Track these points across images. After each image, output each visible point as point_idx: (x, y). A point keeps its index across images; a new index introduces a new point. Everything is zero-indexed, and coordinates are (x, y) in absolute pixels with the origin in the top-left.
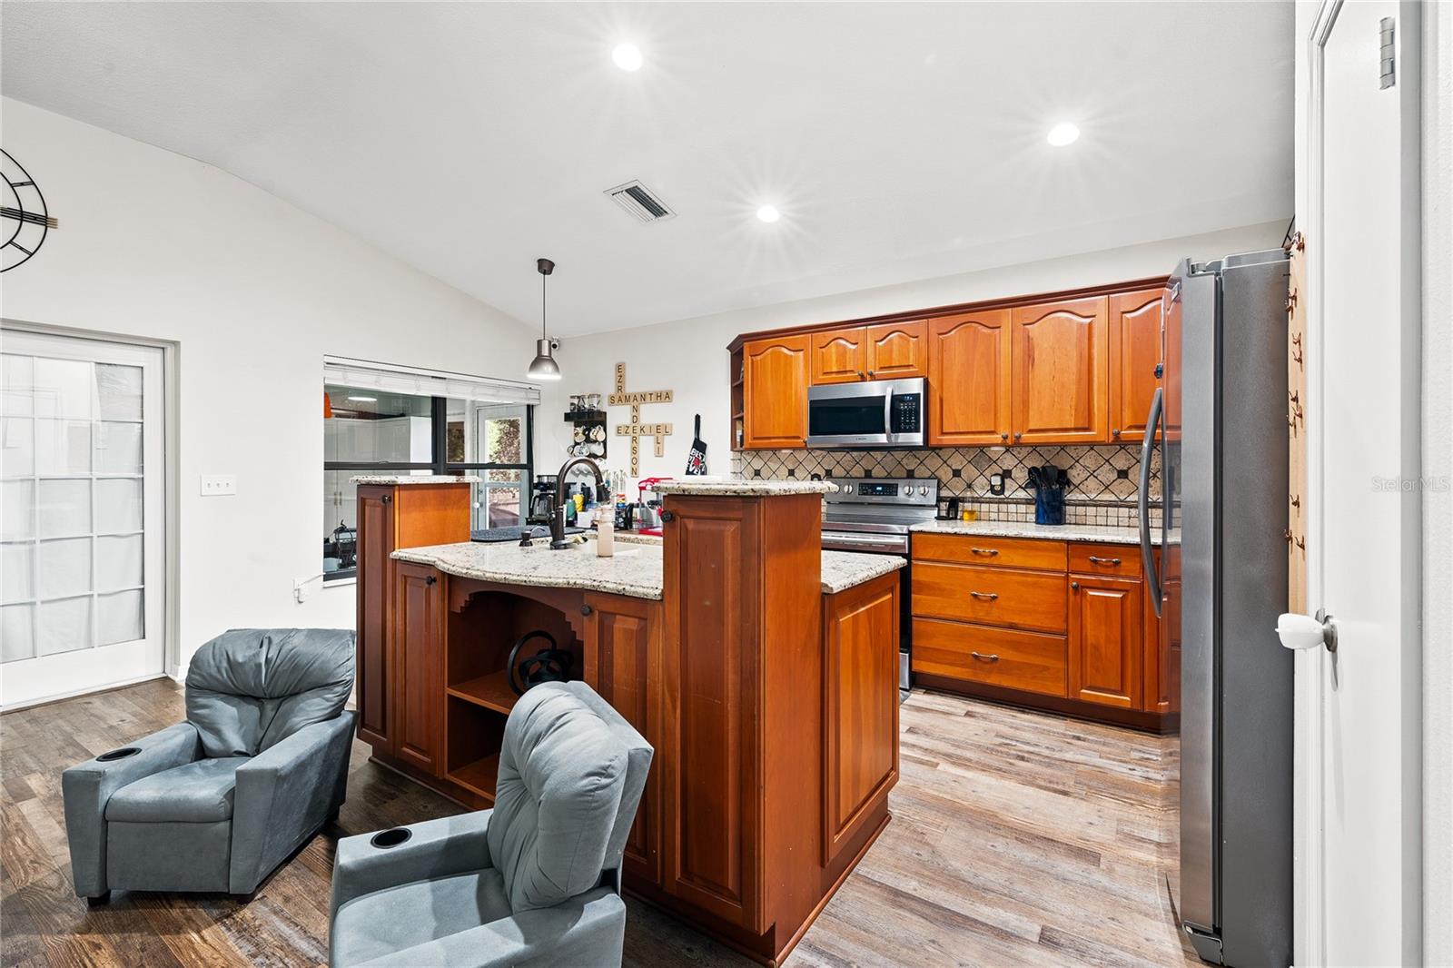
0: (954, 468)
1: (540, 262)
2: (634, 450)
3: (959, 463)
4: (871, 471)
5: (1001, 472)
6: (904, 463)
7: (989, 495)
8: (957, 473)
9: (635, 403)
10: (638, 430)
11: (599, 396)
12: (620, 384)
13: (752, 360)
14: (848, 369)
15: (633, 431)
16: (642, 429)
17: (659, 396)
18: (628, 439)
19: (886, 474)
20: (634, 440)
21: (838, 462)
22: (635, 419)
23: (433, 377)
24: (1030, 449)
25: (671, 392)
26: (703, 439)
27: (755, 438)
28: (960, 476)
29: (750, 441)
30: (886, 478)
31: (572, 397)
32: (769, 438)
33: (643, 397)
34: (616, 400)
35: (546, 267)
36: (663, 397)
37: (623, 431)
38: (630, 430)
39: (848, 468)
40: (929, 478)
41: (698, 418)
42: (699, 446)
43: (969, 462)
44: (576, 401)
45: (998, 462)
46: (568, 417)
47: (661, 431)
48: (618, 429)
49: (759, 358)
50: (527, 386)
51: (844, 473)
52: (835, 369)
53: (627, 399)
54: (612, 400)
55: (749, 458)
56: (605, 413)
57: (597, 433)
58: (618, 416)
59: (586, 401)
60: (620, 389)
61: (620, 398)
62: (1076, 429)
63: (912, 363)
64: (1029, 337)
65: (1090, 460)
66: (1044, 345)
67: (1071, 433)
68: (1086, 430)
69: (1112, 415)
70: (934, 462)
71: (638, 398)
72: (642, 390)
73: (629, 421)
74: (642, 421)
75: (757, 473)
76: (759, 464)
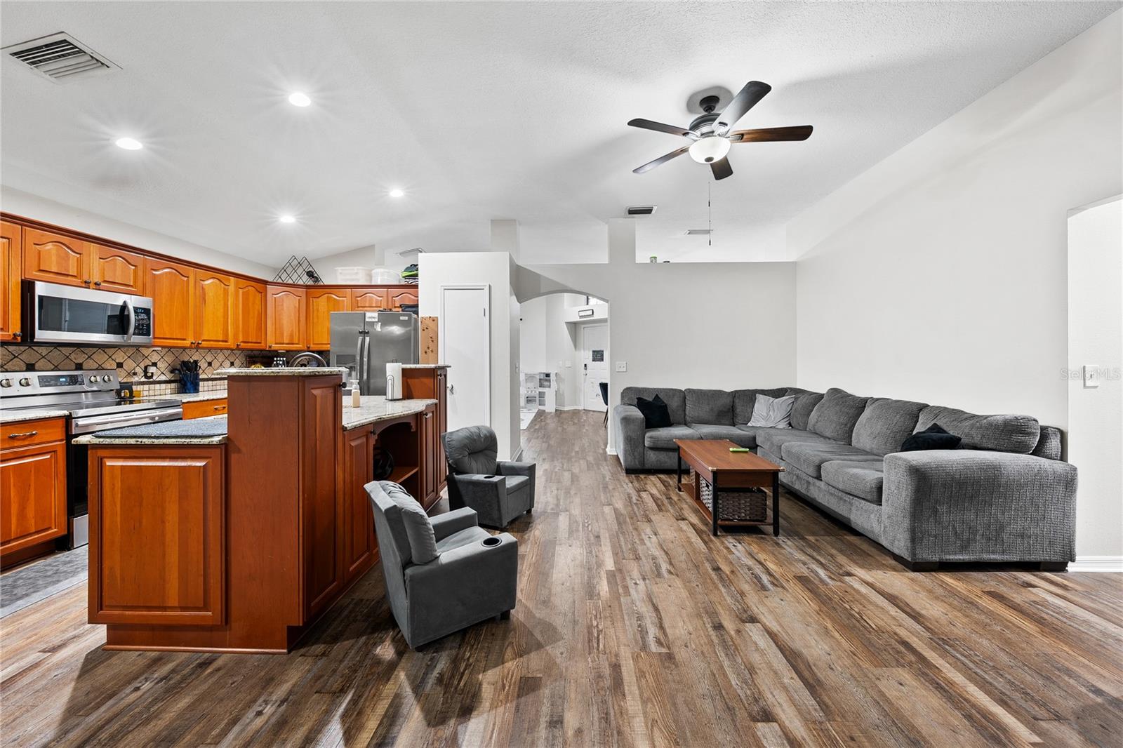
0: (117, 361)
3: (121, 358)
4: (34, 364)
5: (151, 364)
6: (72, 357)
7: (143, 379)
8: (120, 365)
14: (71, 274)
19: (54, 367)
24: (167, 350)
28: (122, 367)
30: (52, 370)
40: (97, 369)
43: (129, 357)
45: (149, 357)
52: (54, 270)
62: (223, 341)
63: (132, 284)
64: (203, 288)
65: (221, 357)
66: (210, 294)
67: (221, 343)
68: (226, 341)
69: (236, 336)
70: (100, 357)
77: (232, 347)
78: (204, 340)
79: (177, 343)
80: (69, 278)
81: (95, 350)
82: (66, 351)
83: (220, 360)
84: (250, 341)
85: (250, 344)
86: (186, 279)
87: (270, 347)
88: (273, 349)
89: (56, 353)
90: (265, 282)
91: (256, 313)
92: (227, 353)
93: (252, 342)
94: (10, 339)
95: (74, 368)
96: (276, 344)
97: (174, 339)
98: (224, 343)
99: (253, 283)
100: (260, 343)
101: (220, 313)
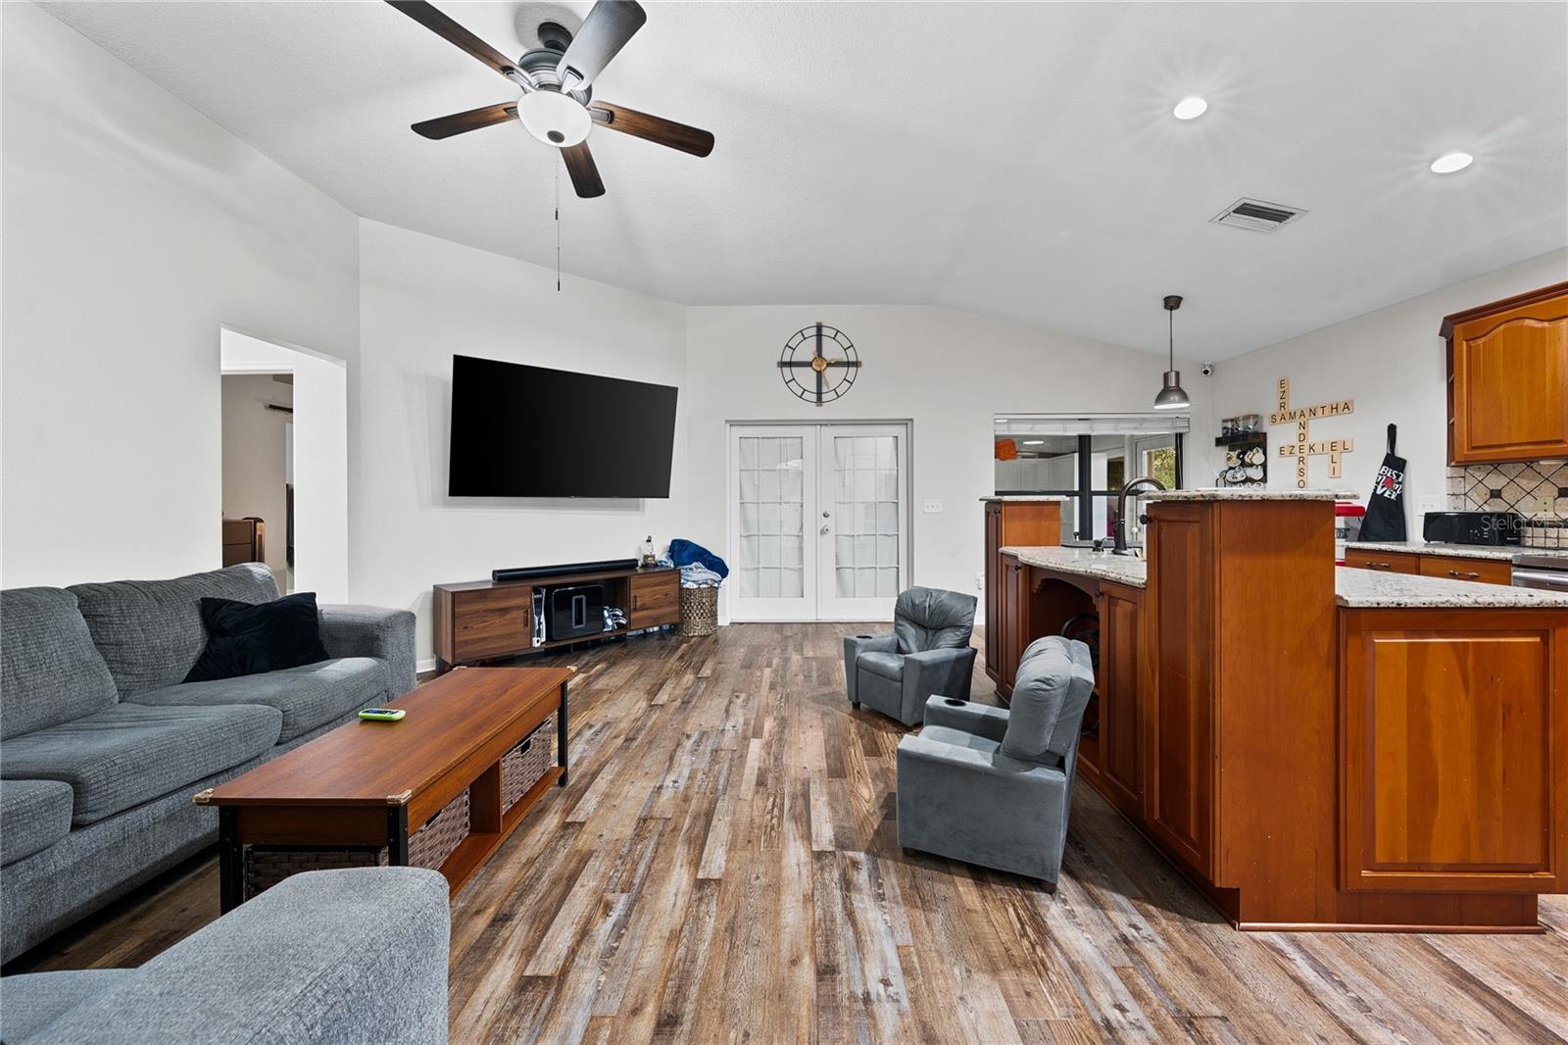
1: (1167, 300)
2: (1301, 473)
9: (1303, 419)
10: (1306, 450)
11: (1256, 416)
12: (1283, 401)
13: (1469, 348)
15: (1301, 452)
16: (1311, 448)
17: (1334, 409)
18: (1293, 461)
20: (1301, 460)
22: (1302, 437)
23: (1080, 419)
25: (1352, 401)
26: (1400, 453)
27: (1474, 448)
29: (1466, 452)
31: (1224, 421)
32: (1503, 446)
33: (1313, 412)
34: (1278, 418)
35: (1172, 303)
36: (1341, 408)
37: (1286, 452)
38: (1296, 450)
41: (1392, 430)
42: (1394, 462)
44: (1229, 425)
46: (1219, 442)
47: (1336, 448)
48: (1281, 449)
49: (1480, 341)
50: (1174, 416)
53: (1292, 416)
54: (1274, 419)
55: (1480, 475)
56: (1265, 434)
57: (1257, 457)
58: (1279, 436)
59: (1241, 423)
60: (1283, 406)
61: (1284, 415)
71: (1307, 413)
72: (1312, 404)
73: (1295, 441)
74: (1311, 439)
75: (1496, 494)
76: (1496, 482)
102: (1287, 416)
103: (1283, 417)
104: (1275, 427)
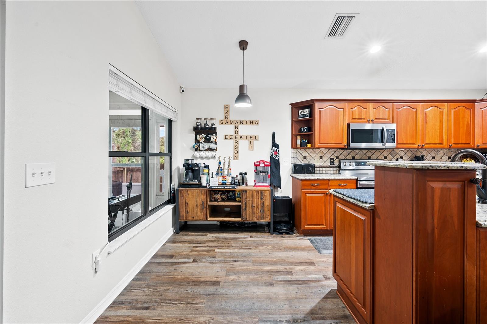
0: (384, 156)
1: (242, 42)
2: (236, 147)
3: (386, 154)
4: (354, 157)
5: (400, 157)
6: (367, 154)
8: (386, 158)
9: (237, 125)
10: (239, 138)
12: (227, 115)
13: (319, 110)
14: (363, 118)
15: (236, 138)
16: (241, 137)
17: (252, 122)
18: (232, 142)
19: (360, 158)
20: (236, 142)
21: (341, 154)
22: (236, 132)
23: (150, 96)
24: (408, 150)
25: (258, 121)
26: (277, 142)
27: (320, 143)
30: (360, 159)
31: (197, 119)
32: (328, 143)
33: (242, 122)
34: (224, 122)
35: (243, 45)
36: (254, 123)
37: (228, 138)
38: (233, 137)
39: (345, 156)
41: (274, 133)
42: (275, 145)
43: (389, 154)
44: (199, 121)
45: (399, 154)
46: (195, 129)
47: (252, 139)
48: (226, 137)
49: (323, 110)
50: (175, 110)
51: (344, 158)
52: (357, 117)
53: (232, 122)
54: (221, 122)
55: (301, 152)
56: (217, 128)
58: (223, 130)
59: (208, 121)
60: (227, 117)
61: (226, 121)
62: (439, 144)
63: (387, 118)
64: (425, 113)
65: (441, 154)
66: (430, 116)
67: (438, 145)
68: (442, 144)
69: (449, 140)
70: (377, 154)
71: (239, 122)
72: (242, 119)
73: (232, 133)
74: (241, 133)
75: (305, 158)
76: (305, 154)
77: (446, 147)
78: (426, 144)
79: (410, 146)
80: (362, 120)
81: (375, 150)
82: (365, 151)
83: (441, 155)
84: (460, 143)
85: (460, 145)
86: (415, 110)
87: (478, 146)
88: (480, 147)
89: (361, 152)
90: (474, 101)
91: (466, 123)
92: (445, 151)
93: (462, 144)
94: (343, 147)
95: (367, 158)
96: (483, 144)
97: (408, 144)
98: (440, 145)
99: (463, 104)
100: (469, 144)
101: (437, 127)
102: (229, 122)
103: (227, 122)
104: (222, 126)
